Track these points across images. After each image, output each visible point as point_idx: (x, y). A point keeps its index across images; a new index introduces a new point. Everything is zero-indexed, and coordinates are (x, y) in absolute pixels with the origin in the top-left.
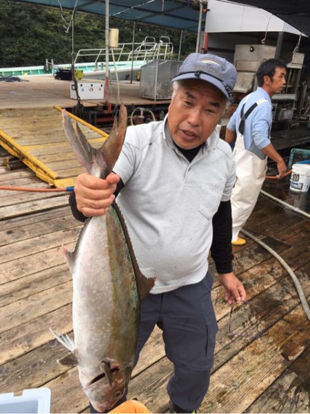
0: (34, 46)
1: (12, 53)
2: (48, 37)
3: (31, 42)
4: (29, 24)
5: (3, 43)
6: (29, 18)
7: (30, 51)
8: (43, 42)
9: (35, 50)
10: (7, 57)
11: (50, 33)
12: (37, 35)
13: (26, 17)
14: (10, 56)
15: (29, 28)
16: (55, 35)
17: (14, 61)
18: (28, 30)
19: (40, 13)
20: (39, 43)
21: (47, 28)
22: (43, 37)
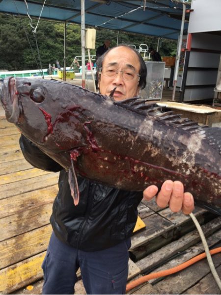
0: (47, 54)
1: (31, 60)
2: (56, 48)
3: (44, 52)
4: (44, 39)
5: (25, 53)
6: (43, 35)
7: (44, 58)
8: (53, 51)
9: (47, 57)
10: (27, 63)
11: (58, 45)
12: (49, 47)
13: (42, 34)
14: (29, 62)
15: (43, 42)
16: (61, 47)
17: (32, 65)
18: (42, 43)
19: (52, 32)
20: (50, 53)
21: (56, 42)
22: (53, 48)
